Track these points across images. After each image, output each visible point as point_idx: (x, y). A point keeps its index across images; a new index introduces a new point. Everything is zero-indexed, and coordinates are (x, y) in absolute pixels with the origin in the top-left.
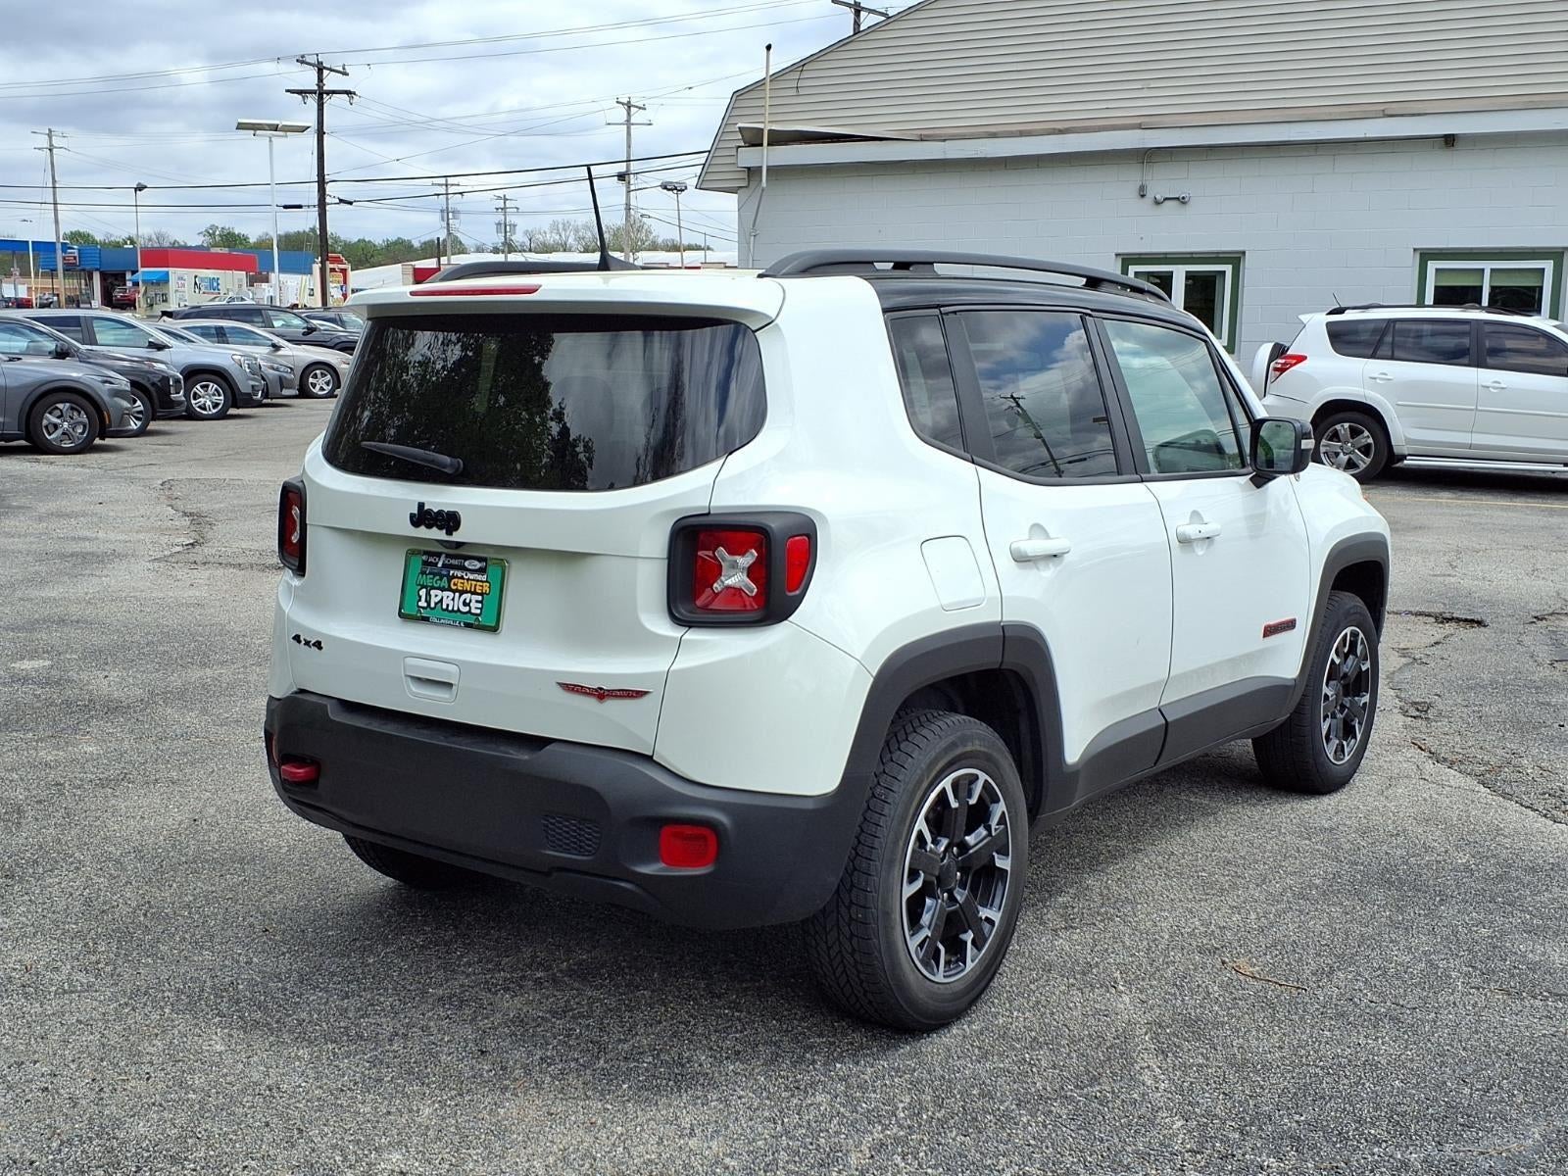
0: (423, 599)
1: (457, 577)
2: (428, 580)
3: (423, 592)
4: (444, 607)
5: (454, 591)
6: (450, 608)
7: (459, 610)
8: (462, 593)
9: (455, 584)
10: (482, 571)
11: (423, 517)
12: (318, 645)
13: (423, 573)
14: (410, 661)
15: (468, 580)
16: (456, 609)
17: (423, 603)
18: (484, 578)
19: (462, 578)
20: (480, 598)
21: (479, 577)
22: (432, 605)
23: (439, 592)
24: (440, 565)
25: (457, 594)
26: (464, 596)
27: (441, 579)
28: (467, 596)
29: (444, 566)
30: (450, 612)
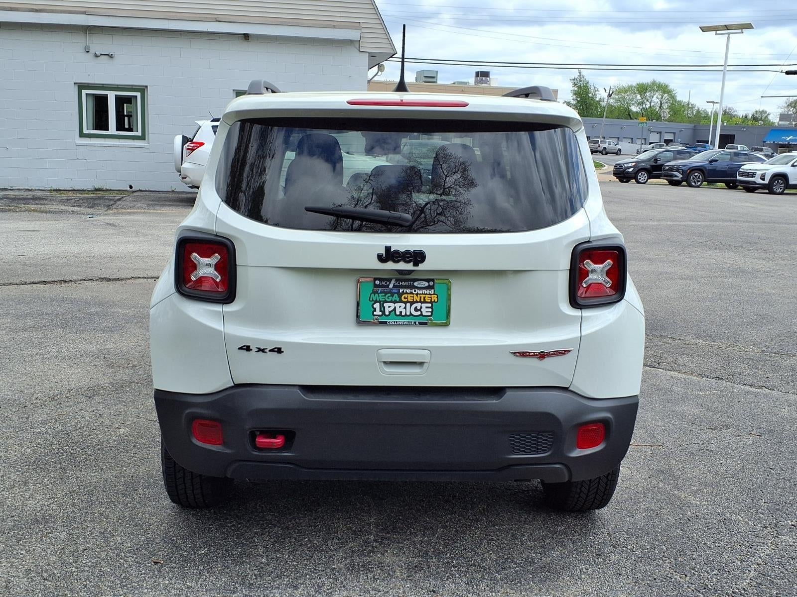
0: (378, 309)
1: (407, 293)
2: (381, 297)
3: (377, 306)
4: (398, 313)
5: (405, 303)
6: (403, 314)
7: (411, 314)
8: (412, 303)
9: (405, 298)
10: (429, 287)
11: (389, 255)
12: (279, 351)
13: (374, 293)
14: (382, 351)
15: (417, 294)
16: (408, 313)
17: (378, 312)
18: (432, 292)
19: (411, 293)
20: (430, 305)
21: (428, 292)
22: (387, 313)
23: (392, 305)
24: (391, 286)
25: (408, 305)
26: (414, 306)
27: (392, 296)
28: (418, 305)
29: (394, 286)
30: (403, 316)
